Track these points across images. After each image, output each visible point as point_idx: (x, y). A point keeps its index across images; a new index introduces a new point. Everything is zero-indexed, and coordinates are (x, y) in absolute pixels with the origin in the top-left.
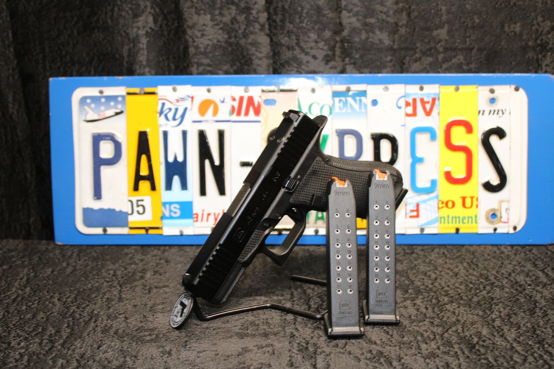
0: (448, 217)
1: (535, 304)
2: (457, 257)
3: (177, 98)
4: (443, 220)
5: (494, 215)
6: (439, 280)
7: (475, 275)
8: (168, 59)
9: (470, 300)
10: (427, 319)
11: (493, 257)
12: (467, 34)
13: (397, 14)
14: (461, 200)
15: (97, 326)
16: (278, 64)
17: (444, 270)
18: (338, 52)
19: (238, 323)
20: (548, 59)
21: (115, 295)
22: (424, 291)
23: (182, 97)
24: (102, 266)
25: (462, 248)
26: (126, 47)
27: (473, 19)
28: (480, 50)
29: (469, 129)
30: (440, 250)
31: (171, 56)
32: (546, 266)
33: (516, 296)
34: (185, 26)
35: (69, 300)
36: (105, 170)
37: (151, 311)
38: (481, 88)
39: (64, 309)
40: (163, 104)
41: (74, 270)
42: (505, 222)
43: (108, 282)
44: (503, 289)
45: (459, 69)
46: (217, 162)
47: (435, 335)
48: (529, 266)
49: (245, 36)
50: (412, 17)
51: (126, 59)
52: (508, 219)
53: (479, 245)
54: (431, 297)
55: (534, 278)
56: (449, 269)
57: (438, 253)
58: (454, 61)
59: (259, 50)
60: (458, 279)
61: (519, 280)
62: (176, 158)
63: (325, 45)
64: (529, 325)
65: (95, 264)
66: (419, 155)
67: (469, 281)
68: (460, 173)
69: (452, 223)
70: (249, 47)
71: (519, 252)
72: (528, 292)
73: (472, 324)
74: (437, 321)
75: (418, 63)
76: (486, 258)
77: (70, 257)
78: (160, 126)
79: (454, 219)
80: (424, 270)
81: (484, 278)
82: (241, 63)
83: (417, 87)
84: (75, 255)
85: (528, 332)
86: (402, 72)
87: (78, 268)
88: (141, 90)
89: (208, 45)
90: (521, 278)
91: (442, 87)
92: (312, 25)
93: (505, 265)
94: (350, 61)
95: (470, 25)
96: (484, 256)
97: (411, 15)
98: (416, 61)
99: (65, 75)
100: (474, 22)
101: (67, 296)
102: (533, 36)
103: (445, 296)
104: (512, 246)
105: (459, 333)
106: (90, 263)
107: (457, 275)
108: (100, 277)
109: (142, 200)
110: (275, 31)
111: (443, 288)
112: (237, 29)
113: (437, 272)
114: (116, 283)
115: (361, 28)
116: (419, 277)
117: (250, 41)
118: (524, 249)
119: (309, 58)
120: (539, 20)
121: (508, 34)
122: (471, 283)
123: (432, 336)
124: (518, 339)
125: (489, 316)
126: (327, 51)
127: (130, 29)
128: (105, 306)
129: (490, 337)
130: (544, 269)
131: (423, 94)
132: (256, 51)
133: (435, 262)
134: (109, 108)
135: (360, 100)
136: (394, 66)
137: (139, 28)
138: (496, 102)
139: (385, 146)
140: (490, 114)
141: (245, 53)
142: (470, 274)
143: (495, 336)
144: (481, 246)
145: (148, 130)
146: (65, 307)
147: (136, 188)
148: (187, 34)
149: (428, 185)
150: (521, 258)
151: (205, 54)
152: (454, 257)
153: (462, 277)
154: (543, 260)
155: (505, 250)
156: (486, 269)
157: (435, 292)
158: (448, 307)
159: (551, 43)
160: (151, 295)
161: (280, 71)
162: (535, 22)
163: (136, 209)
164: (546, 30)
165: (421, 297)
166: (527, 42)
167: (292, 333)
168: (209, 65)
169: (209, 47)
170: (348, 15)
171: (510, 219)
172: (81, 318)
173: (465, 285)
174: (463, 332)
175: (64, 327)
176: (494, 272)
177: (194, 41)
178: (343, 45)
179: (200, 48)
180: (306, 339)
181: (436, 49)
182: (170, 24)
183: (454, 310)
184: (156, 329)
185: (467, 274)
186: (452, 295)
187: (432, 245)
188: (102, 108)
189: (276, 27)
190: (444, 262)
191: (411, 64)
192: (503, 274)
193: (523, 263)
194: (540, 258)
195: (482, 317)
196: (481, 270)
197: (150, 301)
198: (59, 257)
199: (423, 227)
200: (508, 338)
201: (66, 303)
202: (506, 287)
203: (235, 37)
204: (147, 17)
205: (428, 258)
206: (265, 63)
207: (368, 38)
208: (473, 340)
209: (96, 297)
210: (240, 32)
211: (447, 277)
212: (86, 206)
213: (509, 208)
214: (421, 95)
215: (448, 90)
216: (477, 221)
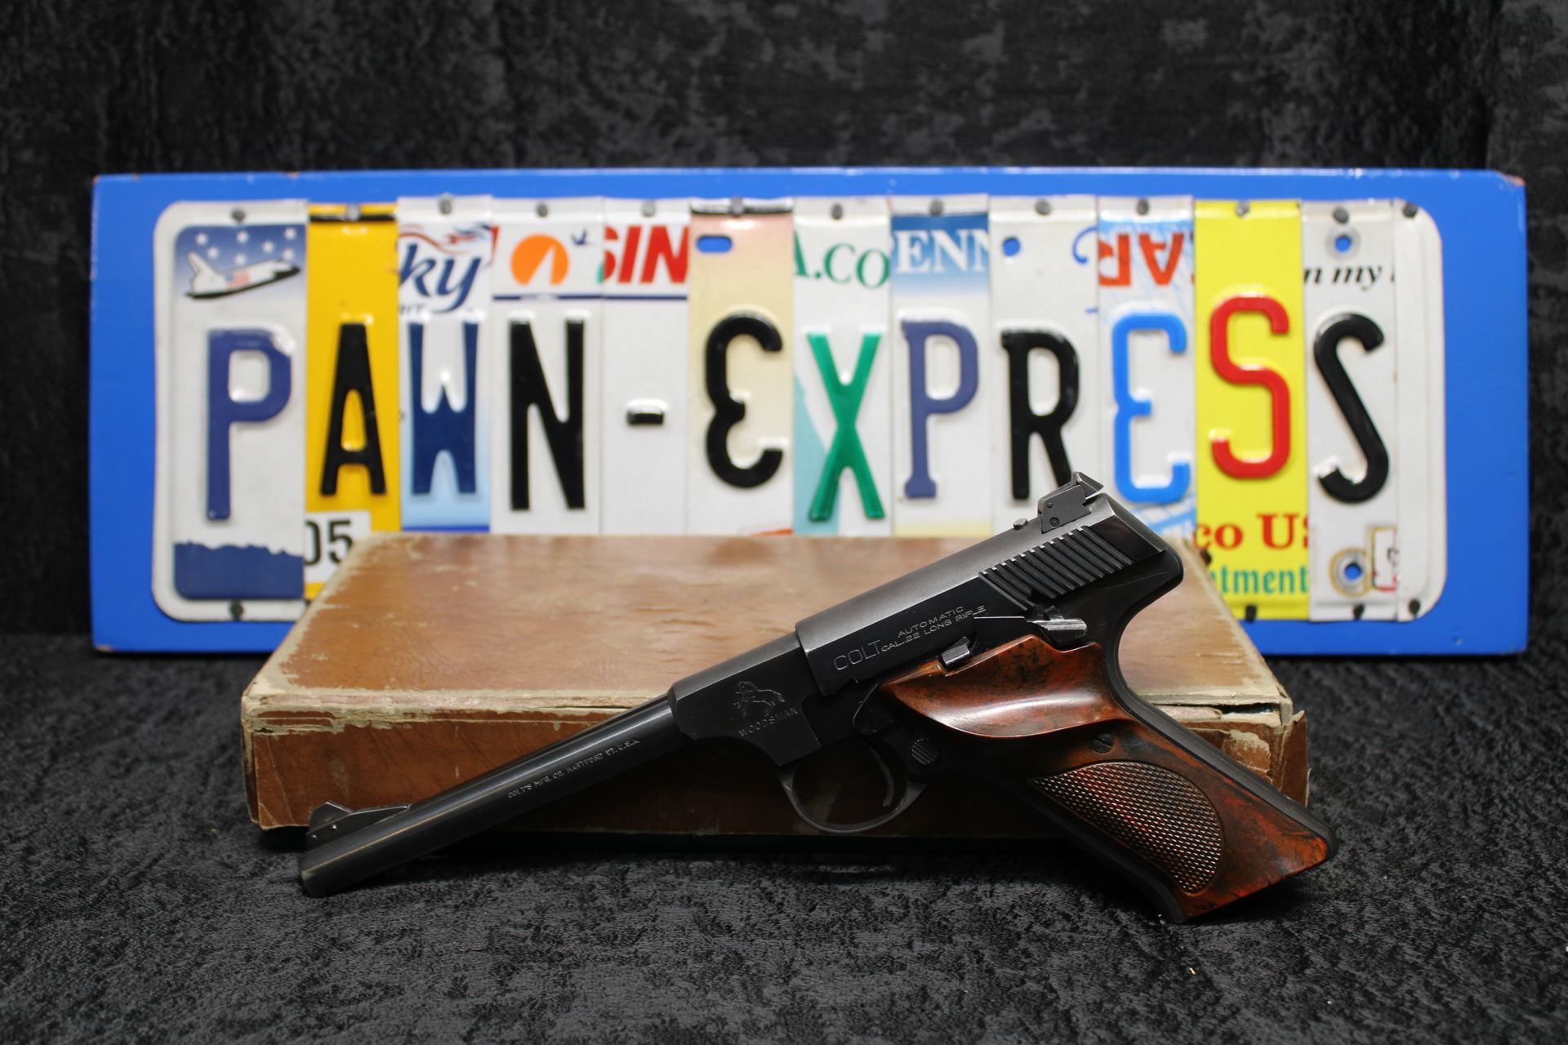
0: (1224, 572)
3: (451, 231)
5: (1354, 569)
14: (1258, 525)
23: (466, 227)
29: (1278, 319)
36: (243, 440)
38: (1308, 206)
40: (413, 249)
42: (1384, 589)
46: (562, 412)
52: (1395, 580)
62: (444, 401)
66: (1139, 393)
68: (1257, 451)
69: (1236, 589)
78: (402, 309)
79: (1241, 580)
83: (1131, 203)
88: (349, 208)
91: (1199, 203)
109: (346, 523)
131: (1148, 225)
134: (257, 257)
135: (971, 240)
138: (1352, 249)
139: (1043, 370)
140: (1336, 279)
145: (368, 320)
147: (329, 486)
149: (1163, 480)
163: (326, 547)
171: (1399, 578)
188: (240, 259)
212: (184, 537)
213: (1397, 547)
214: (1143, 225)
215: (1214, 214)
216: (1307, 584)
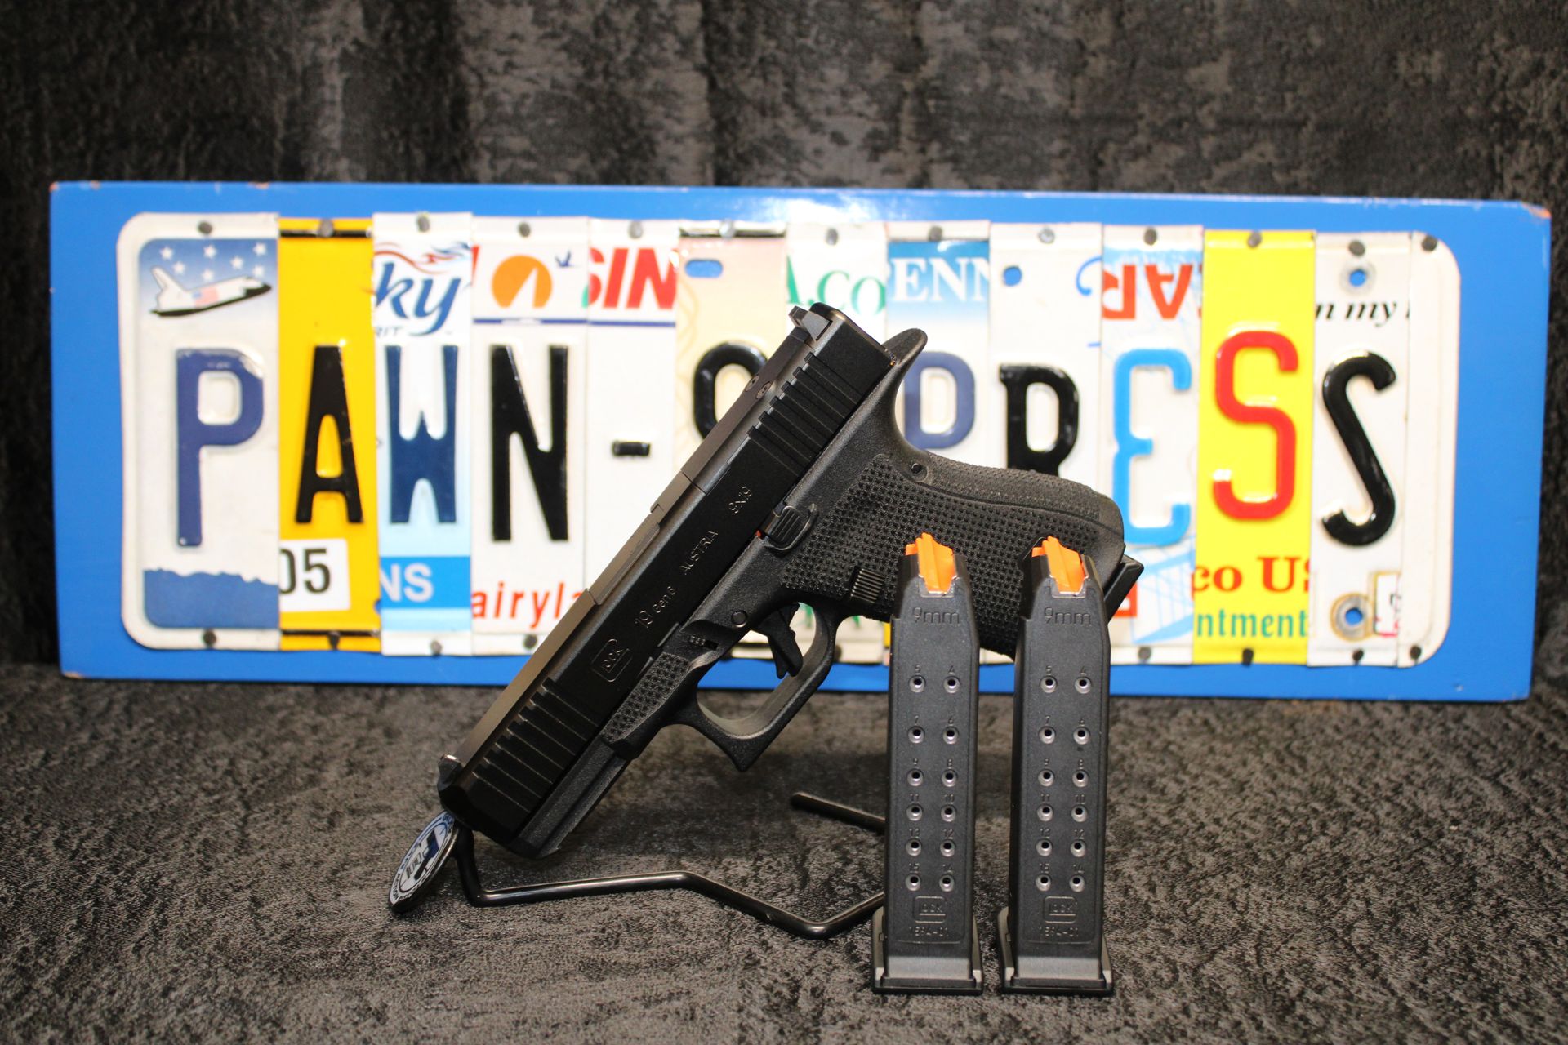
0: (1222, 615)
1: (1471, 879)
2: (1245, 735)
4: (1205, 624)
5: (1355, 613)
6: (1189, 803)
7: (1295, 790)
8: (406, 133)
9: (1282, 863)
10: (1153, 921)
11: (1349, 737)
12: (1289, 81)
13: (1083, 14)
14: (1260, 566)
15: (165, 922)
16: (731, 154)
17: (1207, 772)
18: (907, 125)
19: (591, 923)
20: (1521, 159)
21: (227, 833)
22: (1145, 834)
23: (444, 247)
24: (196, 745)
25: (1259, 707)
26: (283, 98)
27: (1305, 35)
28: (1324, 127)
29: (1288, 358)
30: (1195, 712)
31: (415, 128)
32: (1505, 765)
33: (1416, 855)
34: (459, 38)
35: (89, 845)
36: (213, 462)
37: (330, 881)
38: (1324, 239)
39: (72, 872)
40: (389, 268)
41: (110, 757)
42: (1386, 635)
43: (209, 793)
44: (1378, 832)
45: (1263, 182)
46: (545, 443)
47: (1175, 971)
48: (1454, 765)
49: (635, 70)
50: (1128, 27)
51: (281, 133)
52: (1396, 626)
53: (1309, 700)
54: (1164, 853)
55: (1468, 799)
56: (1220, 769)
57: (1191, 722)
58: (1247, 157)
59: (676, 114)
60: (1244, 800)
61: (1424, 807)
62: (422, 428)
63: (869, 104)
64: (1452, 941)
65: (175, 739)
66: (1139, 431)
67: (1278, 806)
68: (1257, 489)
69: (1233, 633)
70: (646, 104)
71: (1426, 723)
72: (1450, 843)
73: (1286, 937)
74: (1178, 928)
75: (1142, 162)
76: (1329, 740)
77: (103, 715)
78: (379, 331)
79: (1239, 623)
80: (1146, 770)
81: (1323, 797)
82: (620, 150)
83: (1137, 233)
84: (117, 709)
85: (1451, 963)
86: (1094, 188)
87: (123, 750)
88: (322, 224)
89: (525, 96)
90: (1430, 801)
91: (1209, 233)
92: (833, 42)
93: (1384, 762)
94: (942, 150)
95: (1296, 54)
96: (1322, 731)
97: (1124, 20)
98: (1136, 155)
99: (98, 175)
100: (1309, 45)
101: (84, 833)
102: (1479, 92)
103: (1207, 849)
104: (1406, 704)
105: (1249, 964)
106: (161, 734)
107: (1242, 790)
108: (187, 776)
109: (322, 551)
110: (723, 58)
111: (1202, 826)
112: (613, 49)
113: (1187, 779)
114: (234, 797)
115: (978, 54)
116: (1133, 792)
117: (648, 85)
118: (1440, 715)
119: (824, 142)
120: (1497, 44)
121: (1406, 84)
122: (1284, 811)
123: (1166, 975)
124: (1421, 986)
125: (1334, 913)
126: (875, 120)
127: (295, 42)
128: (197, 865)
129: (1338, 978)
130: (1497, 775)
131: (1155, 254)
132: (668, 116)
133: (1181, 748)
134: (226, 274)
135: (971, 268)
136: (1071, 168)
137: (320, 41)
138: (1368, 282)
139: (1041, 403)
140: (1348, 315)
141: (634, 122)
142: (1282, 786)
143: (1352, 975)
144: (1315, 703)
145: (342, 343)
146: (74, 867)
147: (304, 515)
148: (464, 63)
149: (1163, 521)
150: (1431, 740)
151: (515, 121)
152: (1235, 733)
153: (1257, 794)
154: (1495, 748)
155: (1385, 717)
156: (1328, 772)
157: (1178, 839)
158: (1215, 883)
159: (1530, 111)
160: (335, 834)
161: (735, 175)
162: (1486, 49)
163: (302, 575)
164: (1516, 74)
165: (1135, 852)
166: (1462, 108)
167: (750, 955)
168: (528, 155)
169: (529, 102)
170: (938, 15)
171: (1401, 624)
172: (121, 900)
173: (1266, 817)
174: (1258, 962)
175: (67, 929)
176: (1352, 782)
177: (483, 85)
178: (923, 104)
179: (501, 104)
180: (792, 975)
181: (1195, 121)
182: (412, 30)
183: (1232, 895)
184: (344, 936)
185: (1273, 786)
186: (1226, 848)
187: (1173, 698)
188: (208, 275)
189: (725, 49)
190: (1206, 749)
191: (1121, 163)
192: (1377, 786)
193: (1436, 754)
194: (1487, 741)
195: (1316, 915)
196: (1314, 775)
197: (332, 851)
198: (70, 714)
199: (1146, 644)
200: (1390, 979)
201: (81, 855)
202: (1387, 827)
203: (606, 73)
204: (346, 7)
205: (1159, 736)
206: (691, 152)
207: (996, 86)
208: (1288, 987)
209: (170, 837)
210: (621, 58)
211: (1213, 792)
212: (153, 565)
213: (1400, 593)
214: (1149, 255)
215: (1227, 244)
216: (1306, 629)
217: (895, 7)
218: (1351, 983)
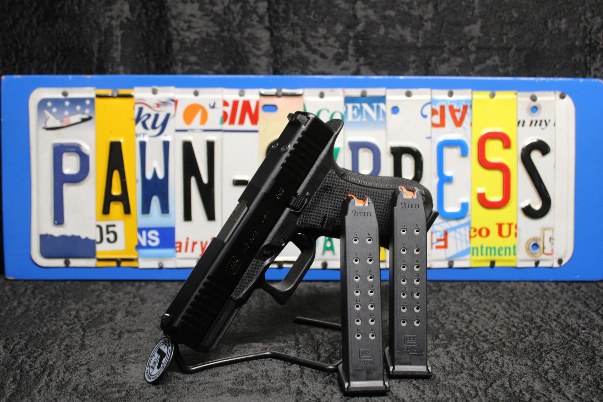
0: (482, 247)
1: (593, 352)
2: (493, 296)
3: (158, 102)
4: (475, 251)
5: (536, 246)
6: (474, 323)
7: (517, 317)
8: (147, 55)
9: (515, 347)
10: (465, 370)
11: (535, 296)
12: (504, 31)
13: (422, 5)
14: (496, 227)
15: (51, 380)
16: (280, 63)
17: (479, 311)
18: (351, 50)
19: (231, 376)
20: (598, 62)
21: (76, 341)
22: (458, 336)
23: (163, 100)
24: (62, 306)
25: (498, 285)
26: (97, 41)
27: (511, 13)
28: (518, 50)
29: (506, 142)
30: (472, 287)
31: (151, 53)
32: (600, 306)
33: (570, 342)
34: (169, 16)
35: (18, 347)
36: (68, 190)
37: (120, 361)
38: (520, 94)
39: (11, 358)
40: (141, 110)
41: (26, 311)
42: (548, 254)
43: (68, 325)
44: (553, 334)
45: (494, 72)
46: (205, 180)
47: (477, 391)
48: (579, 306)
49: (241, 29)
50: (439, 10)
51: (96, 55)
52: (552, 250)
53: (518, 282)
54: (467, 343)
55: (588, 320)
56: (485, 309)
57: (471, 291)
58: (489, 62)
59: (257, 47)
60: (496, 321)
61: (570, 323)
62: (155, 174)
63: (336, 41)
64: (589, 377)
65: (53, 303)
66: (448, 173)
67: (511, 323)
68: (495, 197)
69: (487, 254)
70: (246, 42)
71: (566, 290)
72: (583, 337)
73: (521, 376)
74: (477, 373)
75: (446, 65)
76: (528, 297)
77: (23, 294)
79: (489, 251)
80: (455, 310)
81: (528, 320)
82: (235, 62)
83: (446, 92)
84: (29, 292)
85: (590, 386)
86: (427, 74)
87: (32, 308)
88: (113, 92)
89: (196, 40)
90: (572, 320)
91: (474, 92)
92: (321, 18)
93: (551, 305)
94: (365, 61)
95: (507, 21)
96: (524, 294)
97: (438, 7)
98: (443, 62)
99: (21, 72)
100: (513, 17)
101: (15, 342)
102: (581, 35)
103: (484, 342)
104: (557, 282)
105: (507, 388)
106: (47, 301)
107: (495, 317)
108: (59, 318)
109: (114, 226)
110: (276, 24)
111: (481, 332)
112: (231, 20)
113: (472, 313)
114: (78, 327)
115: (379, 21)
116: (450, 319)
117: (246, 35)
118: (571, 286)
119: (317, 57)
120: (587, 16)
121: (551, 32)
122: (514, 326)
123: (473, 392)
124: (579, 396)
125: (539, 367)
126: (338, 48)
127: (102, 18)
128: (64, 355)
129: (545, 393)
130: (598, 310)
131: (453, 101)
132: (254, 47)
133: (468, 301)
134: (73, 112)
135: (378, 107)
136: (417, 67)
137: (112, 18)
138: (538, 112)
139: (408, 163)
140: (531, 125)
141: (240, 50)
142: (511, 316)
143: (550, 392)
144: (520, 283)
145: (122, 140)
146: (11, 356)
147: (106, 211)
148: (171, 26)
149: (457, 209)
150: (569, 297)
151: (192, 50)
152: (489, 295)
153: (501, 319)
154: (595, 299)
155: (549, 288)
156: (529, 310)
157: (471, 337)
158: (489, 355)
159: (601, 43)
160: (121, 341)
161: (281, 71)
162: (583, 18)
163: (105, 236)
164: (595, 28)
165: (454, 343)
166: (574, 42)
167: (299, 389)
168: (196, 64)
169: (197, 42)
170: (363, 6)
171: (554, 250)
172: (32, 370)
173: (506, 328)
174: (511, 387)
175: (9, 382)
176: (539, 313)
177: (179, 35)
178: (358, 42)
179: (186, 43)
180: (317, 396)
181: (467, 48)
182: (150, 13)
183: (496, 360)
184: (127, 384)
185: (508, 315)
186: (491, 341)
187: (463, 281)
188: (66, 113)
189: (277, 20)
190: (478, 301)
191: (438, 65)
192: (550, 315)
193: (572, 302)
194: (591, 296)
195: (532, 367)
196: (524, 311)
197: (120, 348)
198: (9, 294)
199: (451, 260)
200: (566, 393)
201: (14, 352)
202: (556, 331)
203: (229, 30)
204: (122, 4)
205: (458, 297)
206: (264, 61)
207: (387, 34)
208: (524, 397)
209: (52, 343)
210: (235, 24)
211: (484, 319)
212: (44, 232)
213: (554, 237)
214: (450, 101)
215: (482, 96)
216: (516, 252)
217: (346, 2)
218: (550, 395)
